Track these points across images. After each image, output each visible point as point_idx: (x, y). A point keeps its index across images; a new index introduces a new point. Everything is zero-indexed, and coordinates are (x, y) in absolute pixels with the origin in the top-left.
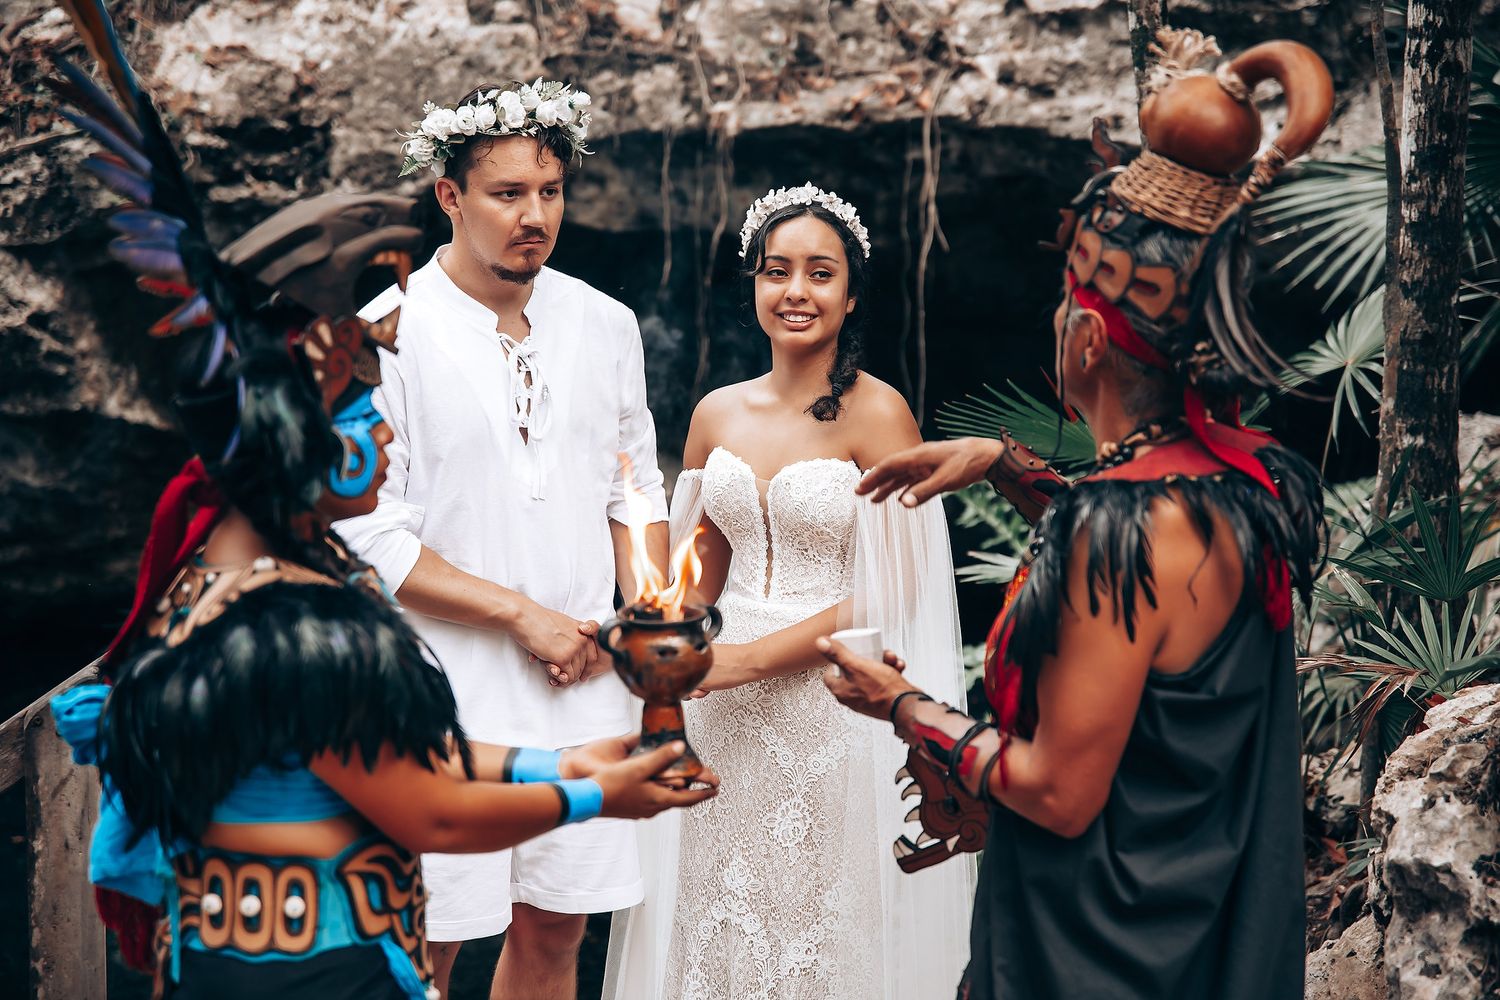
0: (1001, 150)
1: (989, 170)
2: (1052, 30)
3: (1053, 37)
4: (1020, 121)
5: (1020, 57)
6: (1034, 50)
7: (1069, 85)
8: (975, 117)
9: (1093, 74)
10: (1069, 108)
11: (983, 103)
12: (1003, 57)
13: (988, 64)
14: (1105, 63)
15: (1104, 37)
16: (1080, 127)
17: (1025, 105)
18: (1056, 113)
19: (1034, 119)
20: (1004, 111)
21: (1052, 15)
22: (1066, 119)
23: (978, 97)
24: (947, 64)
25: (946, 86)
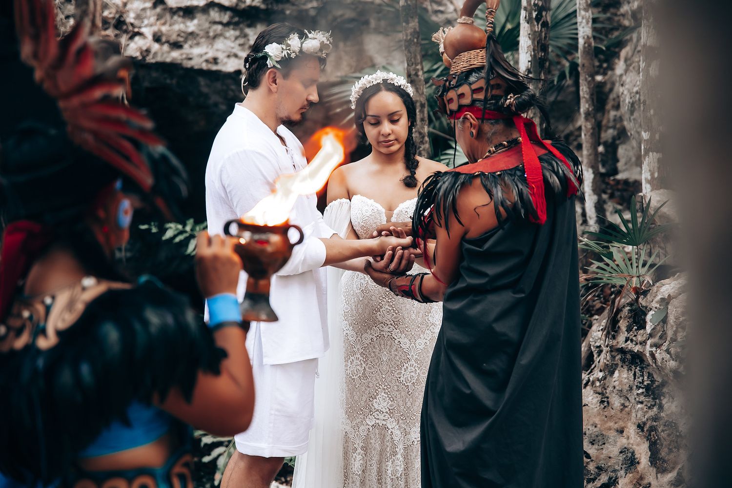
0: (154, 74)
1: (146, 84)
2: (179, 16)
3: (180, 20)
4: (168, 60)
5: (164, 29)
6: (170, 25)
7: (190, 42)
8: (144, 58)
9: (201, 38)
10: (191, 54)
11: (148, 51)
12: (155, 28)
13: (148, 31)
14: (208, 33)
15: (206, 20)
16: (198, 63)
17: (169, 52)
18: (184, 56)
19: (174, 59)
20: (159, 55)
21: (180, 9)
22: (190, 59)
23: (144, 48)
24: (126, 32)
25: (128, 43)
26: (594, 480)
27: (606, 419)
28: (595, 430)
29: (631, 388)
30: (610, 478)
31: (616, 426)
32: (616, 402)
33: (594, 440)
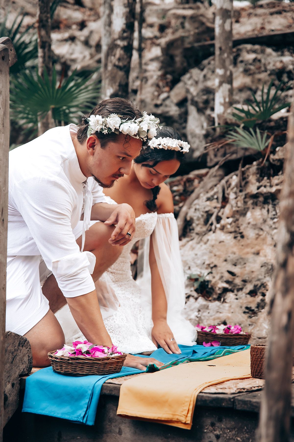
26: (241, 289)
27: (243, 247)
28: (235, 256)
29: (265, 221)
30: (255, 286)
31: (253, 250)
32: (251, 233)
33: (236, 263)
